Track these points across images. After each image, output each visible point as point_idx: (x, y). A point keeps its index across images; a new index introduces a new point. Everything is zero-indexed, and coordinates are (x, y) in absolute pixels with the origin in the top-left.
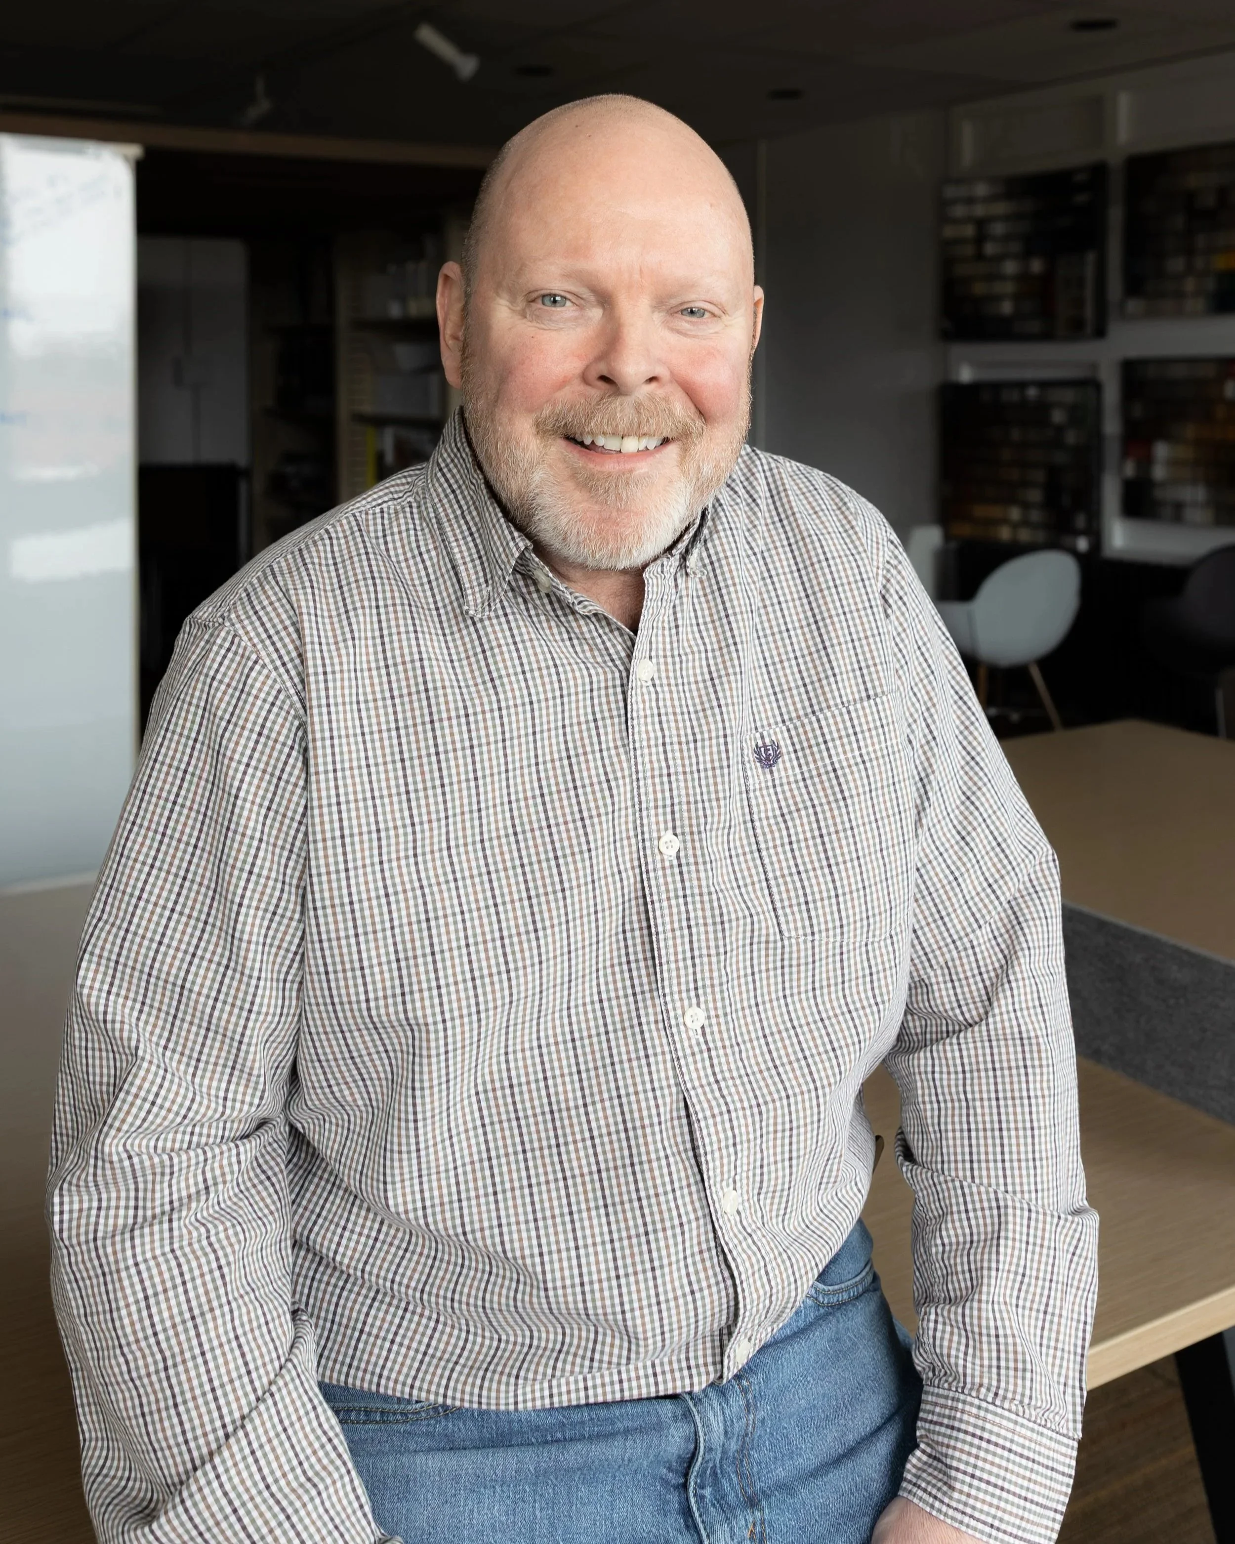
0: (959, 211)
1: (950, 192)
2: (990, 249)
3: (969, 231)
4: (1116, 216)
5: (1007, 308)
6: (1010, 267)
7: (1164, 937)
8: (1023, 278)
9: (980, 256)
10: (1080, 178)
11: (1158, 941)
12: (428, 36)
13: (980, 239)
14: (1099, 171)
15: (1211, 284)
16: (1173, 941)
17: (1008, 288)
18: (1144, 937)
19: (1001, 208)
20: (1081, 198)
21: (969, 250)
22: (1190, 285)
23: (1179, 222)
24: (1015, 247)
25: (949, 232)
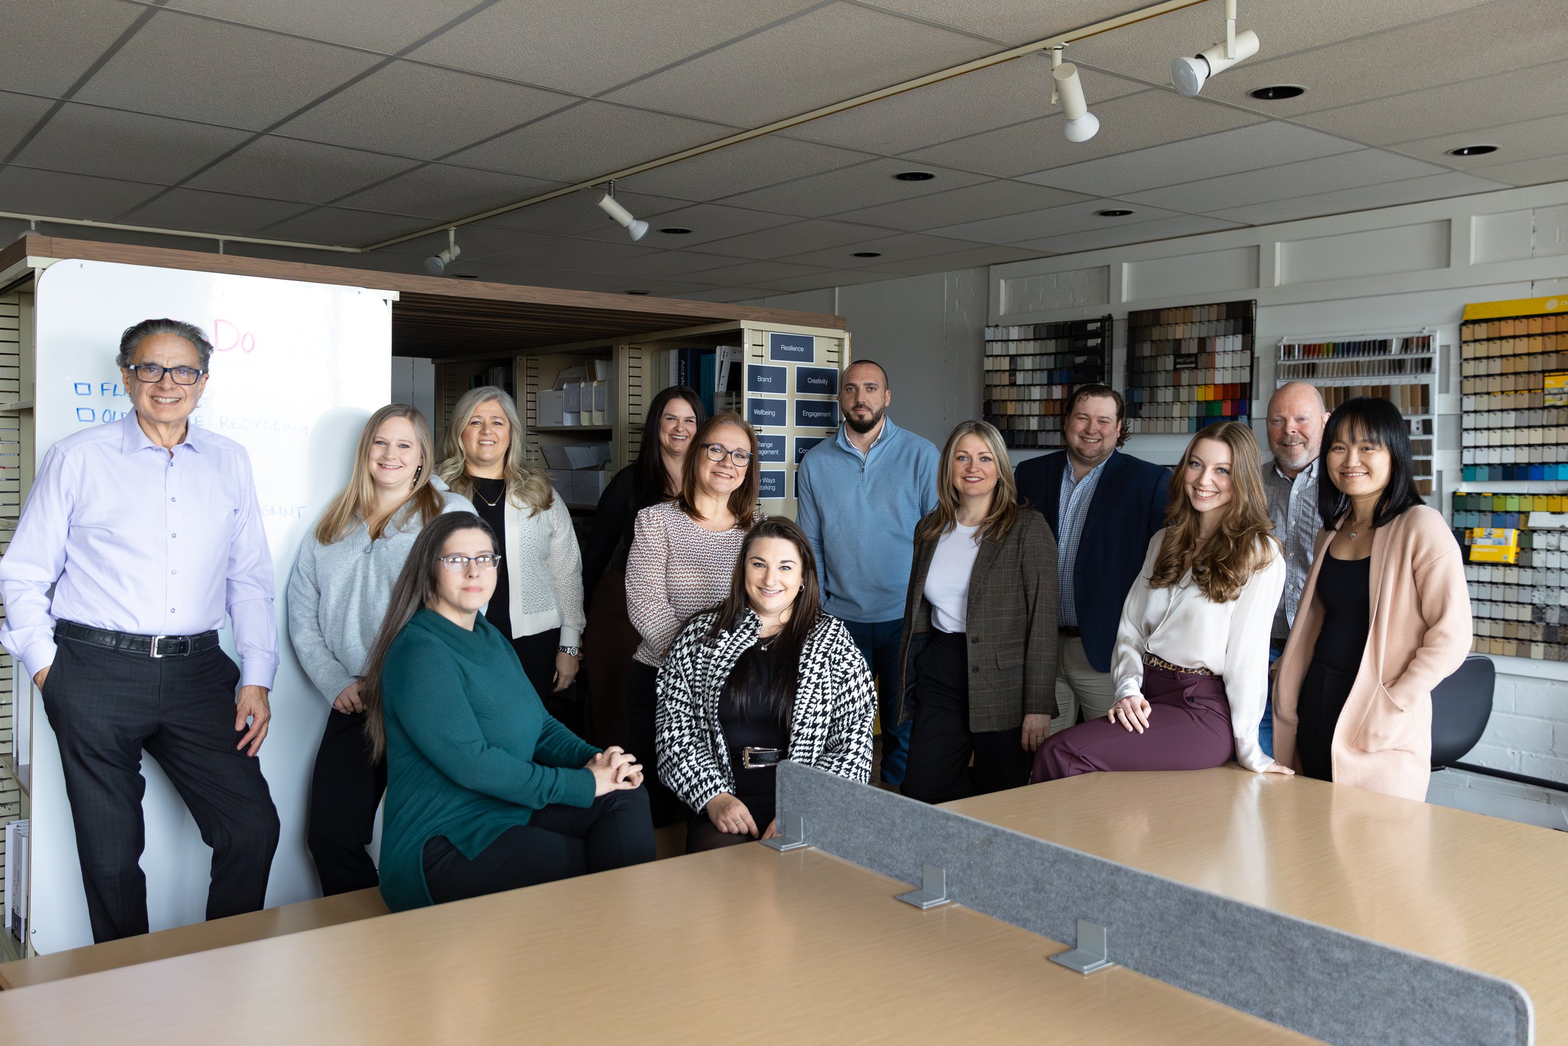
0: (997, 349)
1: (989, 334)
2: (1020, 378)
3: (1005, 364)
4: (1119, 355)
5: (1034, 424)
6: (1036, 393)
7: (1328, 927)
8: (1048, 401)
9: (1013, 384)
10: (1091, 327)
11: (1323, 930)
12: (608, 203)
13: (1013, 371)
14: (1107, 321)
15: (1193, 411)
16: (1336, 930)
17: (1036, 409)
18: (1312, 928)
19: (1031, 347)
20: (1092, 343)
21: (1005, 379)
22: (1176, 410)
23: (1169, 362)
24: (1042, 377)
25: (989, 364)
